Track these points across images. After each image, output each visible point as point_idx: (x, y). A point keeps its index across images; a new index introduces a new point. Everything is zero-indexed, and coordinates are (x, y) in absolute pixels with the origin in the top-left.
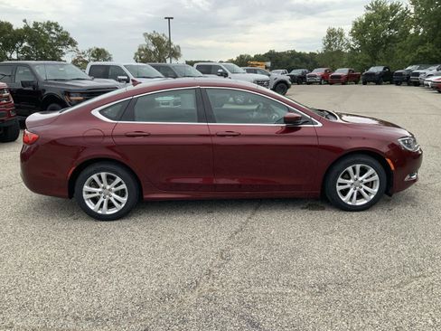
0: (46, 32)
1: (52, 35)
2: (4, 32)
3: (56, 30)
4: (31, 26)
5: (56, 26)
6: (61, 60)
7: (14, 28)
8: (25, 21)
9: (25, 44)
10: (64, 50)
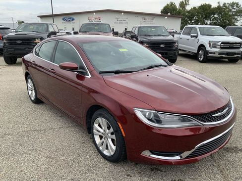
0: (231, 8)
1: (233, 10)
2: (206, 9)
3: (237, 7)
4: (221, 6)
5: (237, 4)
6: (235, 25)
7: (212, 7)
8: (219, 3)
9: (216, 16)
10: (239, 19)
